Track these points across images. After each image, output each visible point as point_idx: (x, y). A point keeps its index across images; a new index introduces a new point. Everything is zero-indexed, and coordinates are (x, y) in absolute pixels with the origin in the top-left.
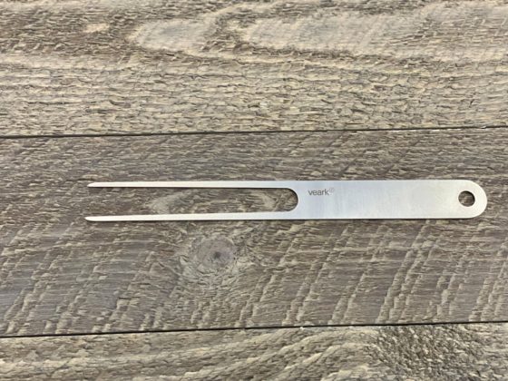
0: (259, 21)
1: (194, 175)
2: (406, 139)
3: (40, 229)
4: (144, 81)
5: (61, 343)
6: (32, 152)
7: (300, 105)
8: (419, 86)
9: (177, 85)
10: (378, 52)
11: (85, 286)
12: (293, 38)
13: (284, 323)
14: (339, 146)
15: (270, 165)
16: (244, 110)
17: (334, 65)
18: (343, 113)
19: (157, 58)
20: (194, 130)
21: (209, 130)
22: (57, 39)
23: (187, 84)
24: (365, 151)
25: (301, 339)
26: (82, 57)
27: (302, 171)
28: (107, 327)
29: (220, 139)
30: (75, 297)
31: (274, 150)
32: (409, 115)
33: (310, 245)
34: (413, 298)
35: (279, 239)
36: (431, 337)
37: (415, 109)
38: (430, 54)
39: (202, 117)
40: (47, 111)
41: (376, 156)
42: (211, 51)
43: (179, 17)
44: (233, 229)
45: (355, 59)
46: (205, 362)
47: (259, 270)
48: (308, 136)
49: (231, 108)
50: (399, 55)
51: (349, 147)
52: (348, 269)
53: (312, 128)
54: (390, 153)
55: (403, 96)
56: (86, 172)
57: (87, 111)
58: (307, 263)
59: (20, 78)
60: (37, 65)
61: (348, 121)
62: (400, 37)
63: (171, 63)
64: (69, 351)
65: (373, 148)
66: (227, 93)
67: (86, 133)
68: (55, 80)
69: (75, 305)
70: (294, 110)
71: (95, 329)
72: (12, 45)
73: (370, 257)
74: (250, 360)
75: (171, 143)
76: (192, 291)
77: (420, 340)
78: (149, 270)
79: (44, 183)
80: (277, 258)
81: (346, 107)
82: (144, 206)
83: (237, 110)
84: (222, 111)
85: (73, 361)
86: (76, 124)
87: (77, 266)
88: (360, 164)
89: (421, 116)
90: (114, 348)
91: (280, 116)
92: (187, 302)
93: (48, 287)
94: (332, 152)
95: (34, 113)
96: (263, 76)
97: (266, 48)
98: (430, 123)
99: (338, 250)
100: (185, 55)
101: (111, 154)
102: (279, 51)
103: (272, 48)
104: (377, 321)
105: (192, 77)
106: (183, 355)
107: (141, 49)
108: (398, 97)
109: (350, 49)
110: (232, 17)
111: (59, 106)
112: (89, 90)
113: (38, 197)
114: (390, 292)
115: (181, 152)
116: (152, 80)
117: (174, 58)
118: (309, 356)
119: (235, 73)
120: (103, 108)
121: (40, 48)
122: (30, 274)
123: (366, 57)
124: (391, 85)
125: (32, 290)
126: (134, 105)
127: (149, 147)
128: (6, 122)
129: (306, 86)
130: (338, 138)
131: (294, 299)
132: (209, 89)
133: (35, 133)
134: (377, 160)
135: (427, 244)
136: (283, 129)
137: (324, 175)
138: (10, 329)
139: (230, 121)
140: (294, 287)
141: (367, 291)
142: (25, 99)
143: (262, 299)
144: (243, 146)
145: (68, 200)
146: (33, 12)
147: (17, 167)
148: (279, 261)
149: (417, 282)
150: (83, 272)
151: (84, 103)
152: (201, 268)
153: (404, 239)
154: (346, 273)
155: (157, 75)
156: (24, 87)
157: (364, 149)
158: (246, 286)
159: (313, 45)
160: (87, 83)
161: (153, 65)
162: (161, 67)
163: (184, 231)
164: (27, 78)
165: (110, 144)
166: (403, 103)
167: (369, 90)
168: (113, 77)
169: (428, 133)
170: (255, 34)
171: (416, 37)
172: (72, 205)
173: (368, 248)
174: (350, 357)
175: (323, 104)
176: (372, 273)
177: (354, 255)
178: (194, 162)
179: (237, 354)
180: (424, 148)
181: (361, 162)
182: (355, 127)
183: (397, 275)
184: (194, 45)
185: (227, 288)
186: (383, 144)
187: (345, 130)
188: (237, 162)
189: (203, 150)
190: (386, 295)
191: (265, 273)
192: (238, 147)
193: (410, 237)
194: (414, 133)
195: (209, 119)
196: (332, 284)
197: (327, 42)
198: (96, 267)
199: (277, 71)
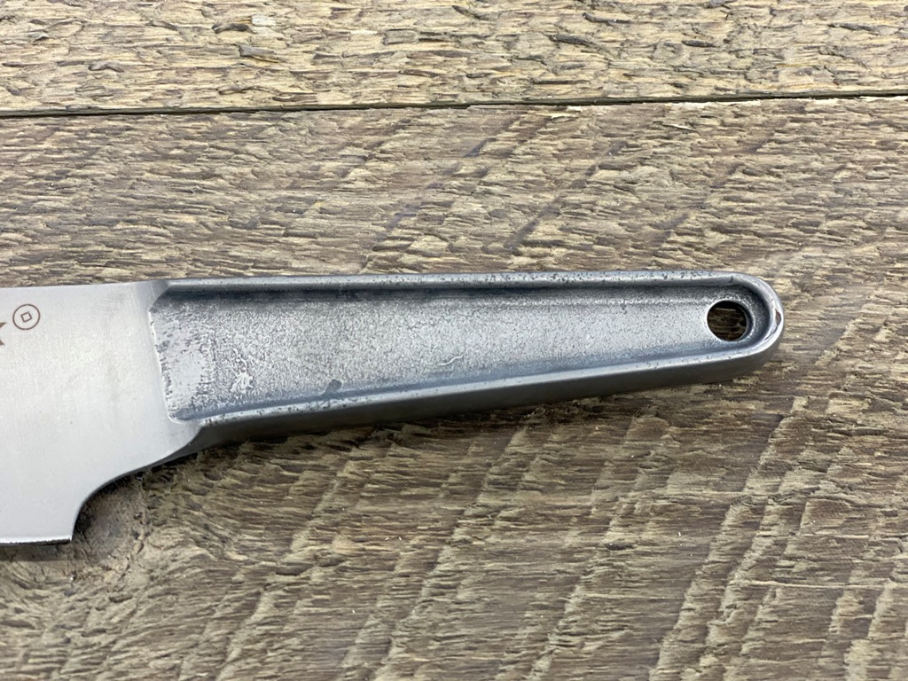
1: (22, 251)
2: (729, 129)
14: (506, 154)
15: (276, 216)
20: (32, 105)
21: (80, 102)
24: (591, 171)
27: (382, 237)
29: (117, 132)
31: (293, 168)
32: (737, 53)
33: (400, 487)
34: (749, 671)
37: (757, 35)
39: (60, 64)
41: (627, 187)
48: (405, 124)
49: (159, 34)
51: (538, 157)
52: (524, 568)
53: (420, 98)
58: (386, 549)
61: (537, 74)
65: (618, 159)
73: (603, 526)
80: (285, 532)
81: (532, 30)
83: (178, 40)
88: (576, 212)
89: (779, 55)
94: (483, 173)
98: (808, 79)
99: (493, 502)
114: (667, 649)
130: (506, 127)
134: (633, 199)
135: (796, 481)
137: (453, 250)
139: (153, 76)
141: (591, 647)
144: (189, 157)
148: (289, 541)
149: (762, 613)
153: (719, 463)
154: (519, 584)
157: (588, 163)
166: (718, 14)
169: (801, 110)
173: (594, 497)
175: (460, 19)
176: (607, 581)
177: (547, 518)
178: (26, 209)
180: (785, 160)
181: (578, 206)
182: (562, 92)
183: (693, 589)
185: (102, 639)
186: (652, 146)
187: (528, 103)
188: (167, 207)
189: (57, 168)
190: (654, 661)
191: (238, 585)
192: (174, 157)
193: (738, 458)
194: (754, 110)
195: (83, 68)
196: (469, 622)
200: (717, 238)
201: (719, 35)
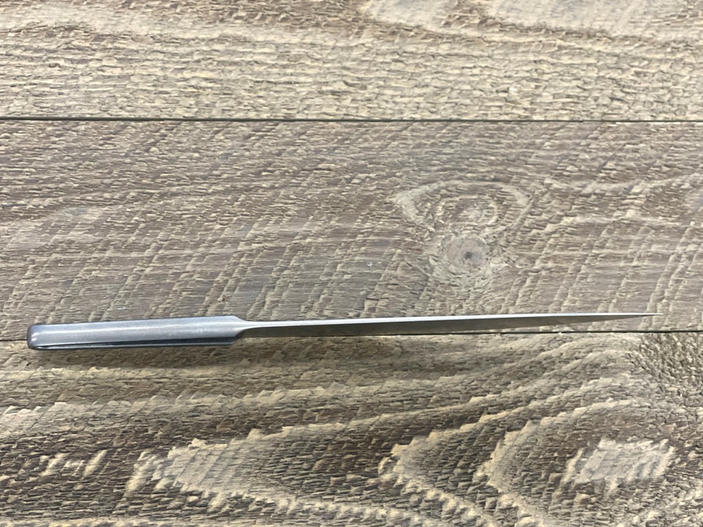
1: (440, 167)
2: (670, 132)
3: (277, 222)
4: (380, 59)
5: (307, 344)
6: (262, 137)
7: (552, 90)
8: (683, 72)
9: (417, 65)
10: (638, 32)
11: (329, 285)
12: (544, 14)
13: (542, 328)
14: (596, 139)
15: (522, 158)
16: (492, 96)
17: (589, 46)
18: (600, 101)
19: (393, 33)
20: (438, 117)
21: (454, 117)
22: (280, 8)
23: (428, 64)
24: (624, 145)
25: (560, 345)
26: (310, 30)
27: (557, 166)
29: (467, 127)
30: (319, 296)
31: (526, 141)
32: (672, 105)
33: (568, 246)
34: (677, 304)
35: (533, 239)
36: (695, 344)
37: (678, 99)
38: (695, 37)
39: (446, 103)
40: (276, 92)
41: (636, 151)
42: (453, 26)
44: (483, 227)
45: (613, 39)
46: (460, 367)
47: (514, 273)
48: (562, 127)
49: (477, 93)
50: (661, 37)
51: (607, 140)
52: (608, 272)
53: (566, 118)
54: (652, 147)
55: (666, 84)
56: (322, 160)
57: (319, 92)
58: (564, 265)
59: (243, 53)
60: (261, 38)
61: (606, 110)
62: (663, 16)
63: (409, 40)
64: (317, 352)
65: (633, 141)
66: (472, 75)
67: (319, 118)
68: (281, 56)
69: (320, 304)
70: (547, 97)
72: (231, 14)
73: (631, 260)
74: (506, 365)
75: (413, 130)
76: (444, 293)
77: (684, 348)
78: (396, 270)
79: (277, 172)
80: (532, 260)
81: (603, 95)
82: (388, 200)
83: (484, 95)
84: (467, 97)
86: (308, 107)
87: (320, 263)
88: (620, 159)
89: (686, 107)
90: (364, 351)
91: (532, 103)
92: (438, 304)
93: (291, 285)
94: (589, 145)
95: (261, 93)
96: (512, 57)
97: (514, 25)
98: (695, 115)
99: (597, 252)
100: (425, 30)
101: (348, 142)
102: (529, 29)
103: (521, 25)
104: (640, 328)
105: (433, 56)
106: (436, 359)
107: (375, 22)
108: (660, 85)
109: (607, 28)
111: (288, 86)
112: (320, 68)
113: (272, 187)
114: (652, 297)
115: (424, 142)
116: (388, 58)
117: (412, 33)
118: (568, 363)
119: (480, 53)
120: (337, 90)
121: (263, 18)
122: (271, 271)
123: (626, 38)
124: (653, 71)
125: (274, 287)
126: (370, 87)
127: (390, 135)
128: (232, 103)
129: (559, 69)
130: (596, 129)
131: (551, 303)
132: (452, 70)
133: (265, 116)
134: (638, 155)
135: (691, 248)
136: (535, 118)
137: (580, 171)
139: (477, 108)
140: (551, 290)
141: (629, 296)
142: (250, 77)
143: (518, 302)
144: (491, 137)
145: (304, 191)
147: (247, 153)
148: (534, 262)
149: (681, 287)
150: (326, 270)
151: (316, 83)
152: (453, 268)
153: (667, 242)
154: (606, 277)
155: (394, 52)
156: (248, 63)
157: (624, 142)
158: (501, 289)
159: (566, 22)
160: (317, 60)
161: (389, 41)
162: (398, 44)
163: (432, 229)
164: (250, 52)
165: (347, 130)
166: (665, 91)
167: (629, 76)
168: (345, 54)
169: (693, 126)
170: (501, 7)
171: (680, 17)
172: (309, 197)
173: (630, 251)
174: (612, 364)
175: (578, 90)
176: (633, 277)
177: (614, 257)
178: (439, 153)
179: (493, 359)
180: (688, 143)
181: (620, 157)
182: (614, 117)
183: (660, 280)
184: (434, 19)
185: (480, 291)
186: (644, 137)
187: (603, 121)
188: (486, 153)
189: (449, 139)
190: (648, 301)
191: (520, 275)
192: (487, 137)
193: (673, 240)
194: (678, 125)
195: (453, 105)
196: (591, 288)
197: (582, 19)
198: (339, 266)
199: (527, 52)
200: (665, 169)
201: (666, 99)
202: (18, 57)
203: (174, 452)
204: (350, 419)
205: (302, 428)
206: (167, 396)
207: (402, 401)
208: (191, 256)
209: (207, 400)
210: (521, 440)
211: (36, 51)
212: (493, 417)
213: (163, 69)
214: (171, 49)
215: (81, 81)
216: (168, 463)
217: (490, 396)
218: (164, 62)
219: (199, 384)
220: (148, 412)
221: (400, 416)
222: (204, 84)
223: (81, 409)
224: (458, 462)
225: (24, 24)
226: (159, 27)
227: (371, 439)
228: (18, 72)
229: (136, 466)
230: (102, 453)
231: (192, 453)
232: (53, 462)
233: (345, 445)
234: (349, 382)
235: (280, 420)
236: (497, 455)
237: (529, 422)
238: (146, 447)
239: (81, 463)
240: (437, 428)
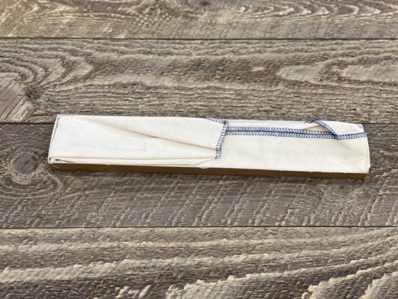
0: (350, 66)
4: (288, 96)
5: (258, 231)
7: (379, 109)
9: (307, 98)
11: (268, 201)
12: (370, 75)
13: (387, 224)
16: (347, 112)
17: (396, 89)
19: (294, 85)
22: (237, 74)
23: (313, 98)
26: (252, 83)
28: (283, 223)
30: (263, 207)
35: (377, 180)
40: (236, 111)
42: (324, 81)
43: (304, 64)
46: (343, 244)
47: (368, 196)
48: (386, 126)
49: (340, 111)
53: (388, 122)
57: (258, 111)
59: (219, 94)
60: (228, 87)
63: (302, 87)
64: (263, 235)
66: (336, 103)
68: (238, 95)
69: (264, 211)
70: (376, 112)
71: (277, 224)
72: (213, 77)
74: (369, 244)
76: (330, 206)
78: (303, 194)
80: (378, 190)
83: (343, 112)
85: (266, 241)
87: (262, 190)
90: (289, 235)
92: (328, 211)
93: (248, 201)
95: (229, 111)
96: (356, 95)
97: (355, 80)
100: (310, 83)
102: (363, 82)
103: (359, 80)
105: (315, 94)
106: (329, 240)
107: (284, 80)
110: (334, 64)
111: (242, 108)
112: (258, 100)
116: (292, 96)
117: (304, 85)
119: (339, 93)
120: (267, 109)
121: (228, 79)
122: (237, 194)
125: (238, 202)
126: (284, 108)
129: (381, 100)
131: (391, 211)
132: (326, 100)
136: (371, 122)
138: (229, 222)
142: (223, 104)
143: (372, 210)
146: (223, 60)
150: (266, 194)
151: (256, 107)
152: (334, 193)
155: (294, 93)
156: (222, 98)
158: (362, 204)
159: (382, 79)
160: (256, 96)
161: (292, 88)
162: (297, 89)
164: (222, 93)
168: (270, 94)
170: (348, 73)
175: (393, 109)
179: (361, 240)
184: (314, 78)
185: (351, 205)
191: (371, 197)
197: (390, 78)
198: (273, 192)
199: (364, 92)
202: (110, 97)
203: (187, 286)
204: (284, 271)
205: (257, 275)
206: (183, 257)
207: (312, 262)
208: (194, 187)
209: (205, 259)
210: (381, 284)
211: (118, 94)
212: (364, 271)
213: (180, 101)
214: (184, 92)
215: (140, 107)
216: (185, 292)
217: (361, 260)
218: (180, 98)
219: (200, 251)
220: (173, 265)
221: (312, 270)
222: (200, 107)
223: (138, 263)
224: (346, 295)
225: (112, 82)
226: (177, 83)
227: (296, 282)
228: (109, 103)
229: (167, 293)
230: (149, 286)
231: (197, 287)
232: (122, 291)
233: (282, 285)
234: (281, 251)
235: (245, 271)
236: (369, 291)
237: (385, 274)
238: (172, 283)
239: (137, 292)
240: (333, 276)
